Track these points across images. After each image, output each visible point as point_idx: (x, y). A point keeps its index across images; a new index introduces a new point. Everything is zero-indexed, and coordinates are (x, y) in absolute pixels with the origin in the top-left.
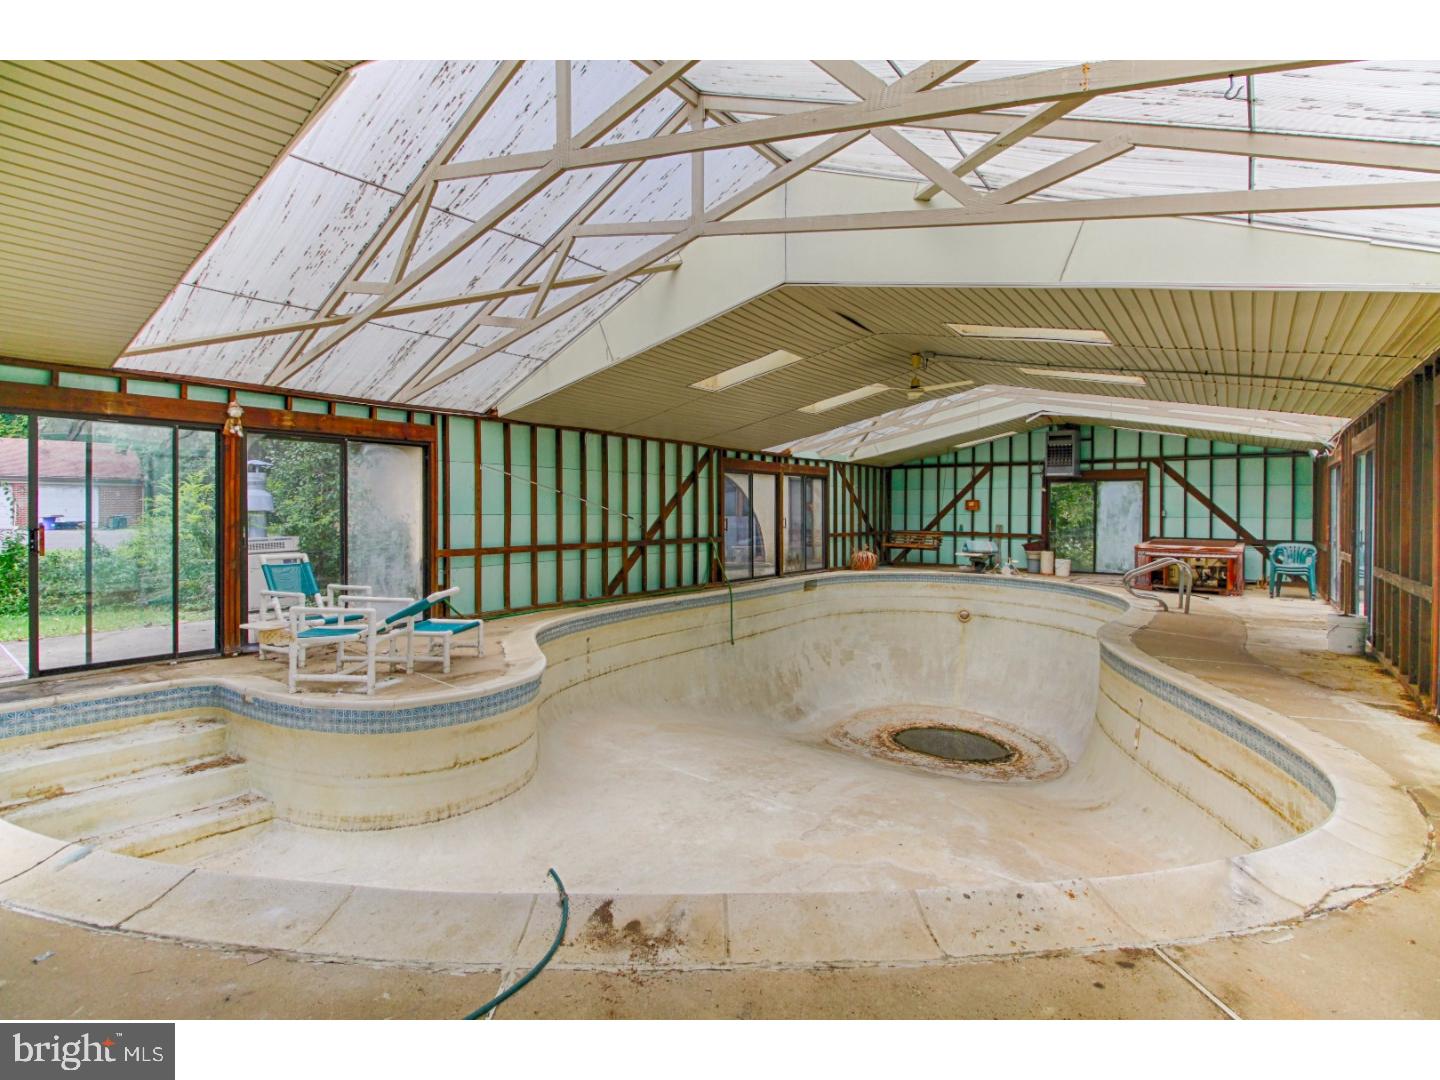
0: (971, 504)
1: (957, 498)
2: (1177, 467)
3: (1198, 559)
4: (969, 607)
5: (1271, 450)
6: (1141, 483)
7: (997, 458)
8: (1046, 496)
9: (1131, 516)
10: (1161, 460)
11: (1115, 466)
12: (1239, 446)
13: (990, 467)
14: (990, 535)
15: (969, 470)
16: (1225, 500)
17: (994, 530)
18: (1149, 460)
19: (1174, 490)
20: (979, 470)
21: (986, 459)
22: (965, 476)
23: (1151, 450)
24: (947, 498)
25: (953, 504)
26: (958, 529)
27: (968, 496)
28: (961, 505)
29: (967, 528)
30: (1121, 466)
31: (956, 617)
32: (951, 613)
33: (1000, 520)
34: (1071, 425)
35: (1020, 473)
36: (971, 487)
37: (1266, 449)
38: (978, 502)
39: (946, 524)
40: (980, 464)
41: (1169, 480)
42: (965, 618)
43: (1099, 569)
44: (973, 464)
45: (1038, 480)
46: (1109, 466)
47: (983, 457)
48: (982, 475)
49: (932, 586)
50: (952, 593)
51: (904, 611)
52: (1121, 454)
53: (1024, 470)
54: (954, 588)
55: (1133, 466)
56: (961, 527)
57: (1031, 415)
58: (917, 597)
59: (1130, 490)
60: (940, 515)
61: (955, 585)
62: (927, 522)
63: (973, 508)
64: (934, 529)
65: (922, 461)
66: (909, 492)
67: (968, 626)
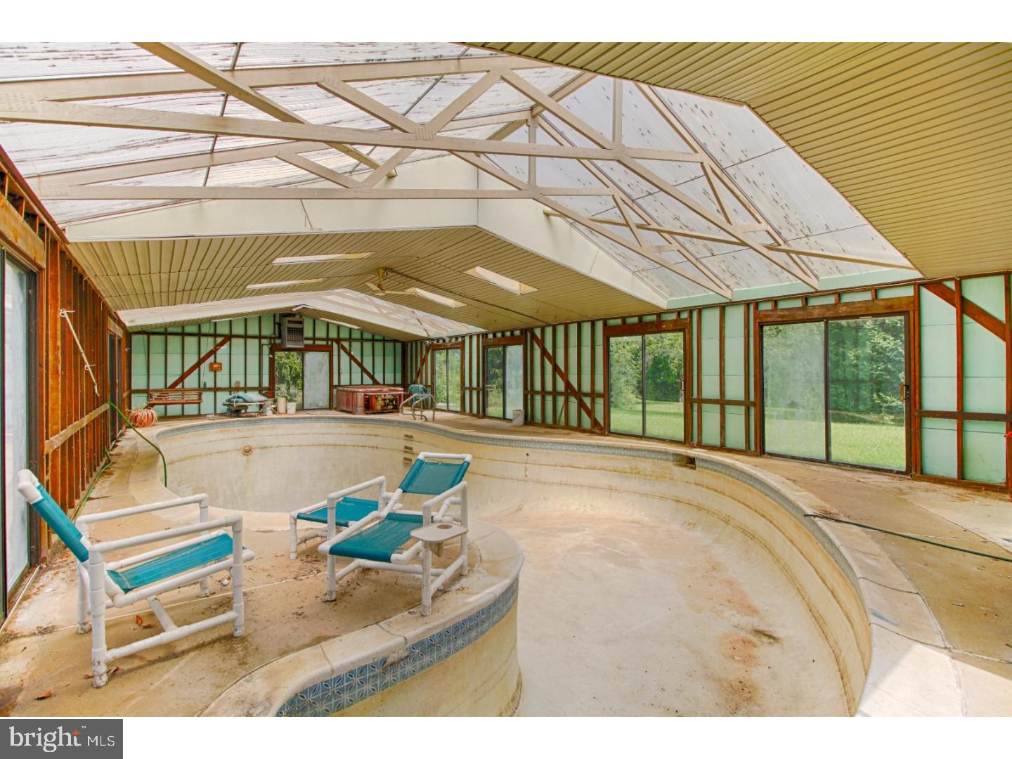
0: (215, 366)
1: (201, 361)
2: (346, 344)
3: (385, 396)
4: (251, 443)
5: (386, 339)
6: (328, 353)
7: (235, 332)
8: (272, 361)
9: (323, 372)
10: (338, 340)
11: (314, 342)
12: (373, 336)
13: (228, 338)
14: (230, 389)
15: (211, 340)
16: (368, 364)
17: (233, 386)
18: (333, 340)
19: (345, 358)
20: (219, 340)
21: (226, 332)
22: (207, 345)
23: (333, 335)
24: (191, 360)
25: (198, 365)
26: (202, 386)
27: (211, 359)
28: (205, 367)
29: (210, 384)
30: (318, 343)
31: (241, 453)
32: (237, 450)
33: (238, 378)
34: (286, 314)
35: (253, 344)
36: (213, 352)
37: (384, 338)
38: (221, 364)
39: (191, 382)
40: (220, 336)
41: (342, 352)
42: (247, 452)
43: (305, 407)
44: (215, 335)
45: (266, 350)
46: (310, 342)
47: (224, 330)
48: (222, 344)
49: (222, 431)
50: (238, 434)
51: (200, 456)
52: (317, 335)
53: (256, 341)
54: (239, 431)
55: (324, 343)
56: (205, 384)
57: (297, 306)
58: (210, 441)
59: (322, 357)
60: (184, 376)
61: (240, 428)
62: (170, 381)
63: (215, 369)
64: (179, 386)
65: (166, 329)
66: (151, 356)
67: (251, 457)
